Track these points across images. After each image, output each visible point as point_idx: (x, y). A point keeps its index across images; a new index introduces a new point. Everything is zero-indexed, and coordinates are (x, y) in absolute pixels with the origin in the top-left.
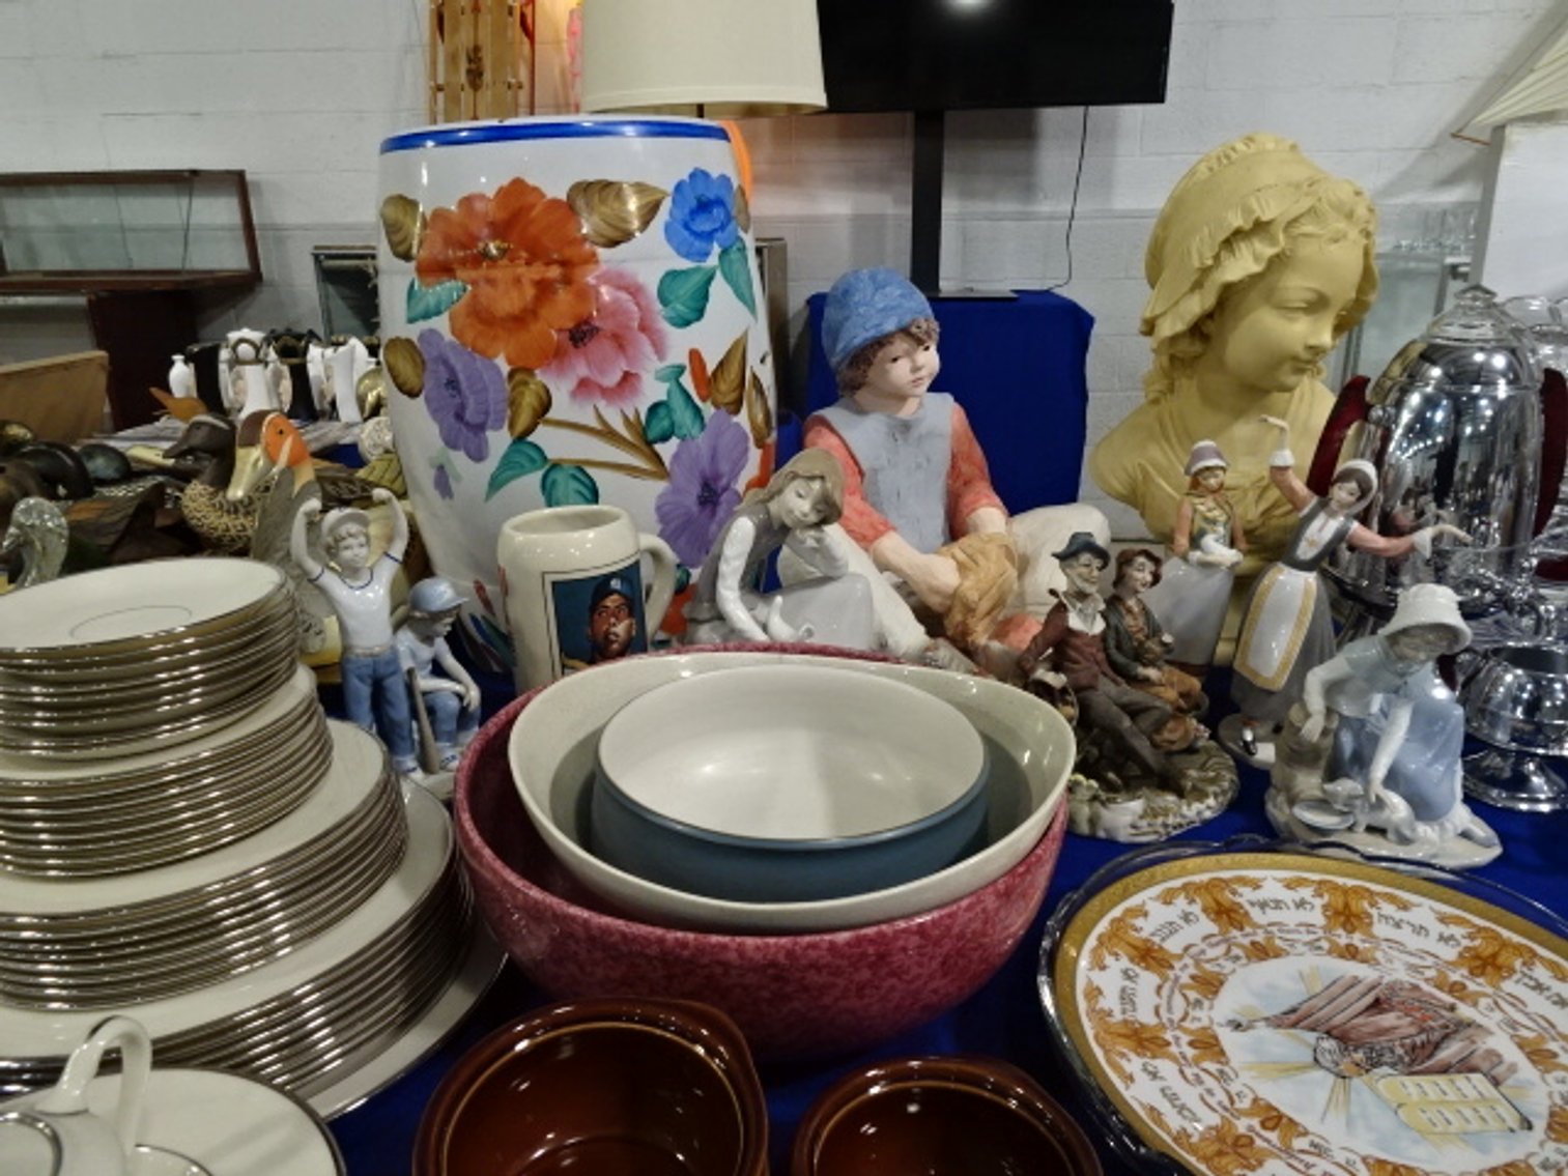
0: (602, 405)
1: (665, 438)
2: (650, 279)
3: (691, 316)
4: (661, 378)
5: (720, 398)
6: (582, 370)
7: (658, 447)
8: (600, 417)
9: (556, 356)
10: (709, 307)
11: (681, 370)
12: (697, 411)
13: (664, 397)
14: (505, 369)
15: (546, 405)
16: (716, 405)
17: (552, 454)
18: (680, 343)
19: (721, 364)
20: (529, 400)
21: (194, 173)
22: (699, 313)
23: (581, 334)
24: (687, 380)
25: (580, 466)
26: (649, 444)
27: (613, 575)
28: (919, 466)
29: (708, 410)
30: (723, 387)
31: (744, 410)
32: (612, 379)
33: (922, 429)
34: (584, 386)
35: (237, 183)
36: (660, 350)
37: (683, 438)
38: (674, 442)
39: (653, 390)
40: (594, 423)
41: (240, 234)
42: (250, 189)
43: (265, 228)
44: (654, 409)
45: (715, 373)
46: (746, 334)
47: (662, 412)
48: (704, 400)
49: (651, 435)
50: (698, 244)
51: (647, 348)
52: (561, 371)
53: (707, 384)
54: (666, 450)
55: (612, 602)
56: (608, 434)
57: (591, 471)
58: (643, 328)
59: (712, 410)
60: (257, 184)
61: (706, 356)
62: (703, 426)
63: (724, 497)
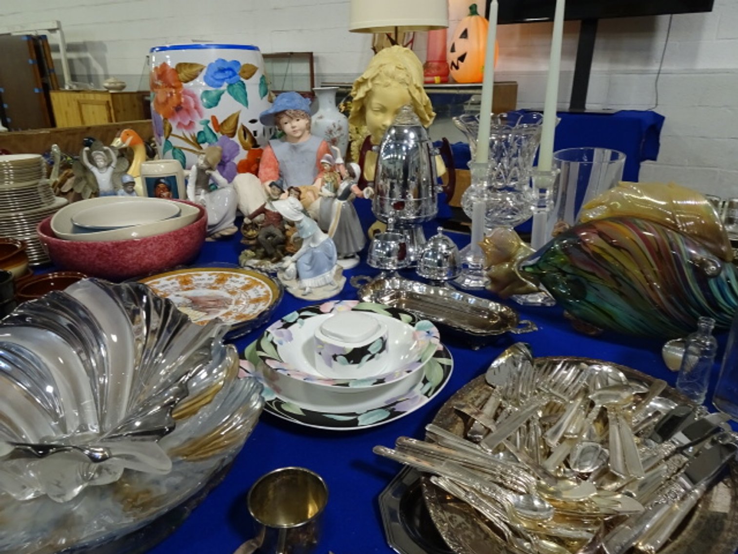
0: (184, 130)
1: (203, 142)
2: (199, 92)
3: (211, 105)
4: (201, 124)
5: (224, 132)
6: (178, 119)
7: (202, 145)
8: (184, 134)
9: (172, 115)
10: (220, 103)
11: (208, 122)
12: (214, 135)
13: (202, 130)
14: (162, 118)
15: (171, 130)
16: (223, 134)
17: (174, 144)
18: (208, 114)
19: (225, 121)
20: (167, 128)
21: (292, 53)
22: (216, 104)
23: (178, 108)
24: (210, 125)
25: (180, 149)
26: (199, 144)
27: (163, 178)
28: (303, 162)
29: (219, 135)
30: (226, 128)
31: (237, 136)
32: (187, 123)
33: (303, 149)
34: (180, 125)
35: (309, 57)
36: (201, 114)
37: (210, 143)
38: (207, 144)
39: (199, 127)
40: (181, 135)
41: (309, 78)
42: (315, 60)
43: (318, 75)
44: (199, 133)
45: (222, 124)
46: (239, 112)
47: (202, 134)
48: (217, 131)
49: (199, 140)
50: (217, 83)
51: (197, 114)
52: (174, 119)
53: (219, 127)
54: (205, 146)
55: (161, 186)
56: (186, 140)
57: (184, 151)
58: (196, 108)
59: (221, 135)
60: (317, 58)
61: (218, 118)
62: (217, 140)
63: (228, 164)
